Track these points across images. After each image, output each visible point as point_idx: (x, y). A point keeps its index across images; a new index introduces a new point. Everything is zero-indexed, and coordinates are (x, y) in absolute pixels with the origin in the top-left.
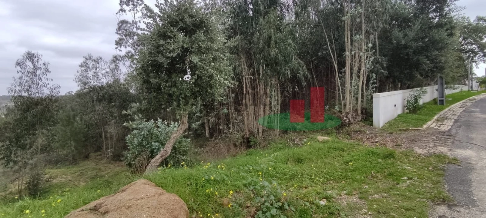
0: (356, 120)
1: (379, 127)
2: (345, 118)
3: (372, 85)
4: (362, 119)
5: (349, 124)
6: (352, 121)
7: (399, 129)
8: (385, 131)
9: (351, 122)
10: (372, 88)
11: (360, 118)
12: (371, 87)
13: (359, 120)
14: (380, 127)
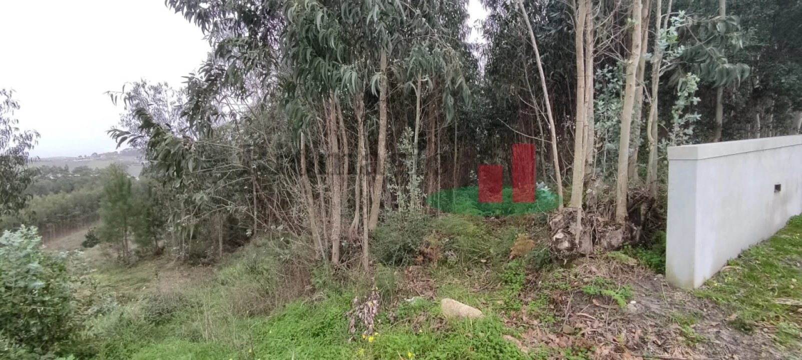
0: (605, 243)
1: (691, 282)
2: (560, 235)
3: (681, 117)
4: (625, 239)
5: (572, 258)
6: (586, 246)
7: (790, 302)
8: (716, 304)
9: (581, 251)
10: (686, 125)
11: (617, 237)
12: (677, 121)
13: (615, 242)
14: (698, 282)
